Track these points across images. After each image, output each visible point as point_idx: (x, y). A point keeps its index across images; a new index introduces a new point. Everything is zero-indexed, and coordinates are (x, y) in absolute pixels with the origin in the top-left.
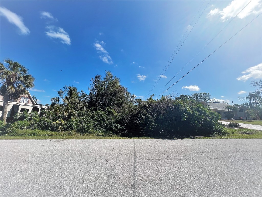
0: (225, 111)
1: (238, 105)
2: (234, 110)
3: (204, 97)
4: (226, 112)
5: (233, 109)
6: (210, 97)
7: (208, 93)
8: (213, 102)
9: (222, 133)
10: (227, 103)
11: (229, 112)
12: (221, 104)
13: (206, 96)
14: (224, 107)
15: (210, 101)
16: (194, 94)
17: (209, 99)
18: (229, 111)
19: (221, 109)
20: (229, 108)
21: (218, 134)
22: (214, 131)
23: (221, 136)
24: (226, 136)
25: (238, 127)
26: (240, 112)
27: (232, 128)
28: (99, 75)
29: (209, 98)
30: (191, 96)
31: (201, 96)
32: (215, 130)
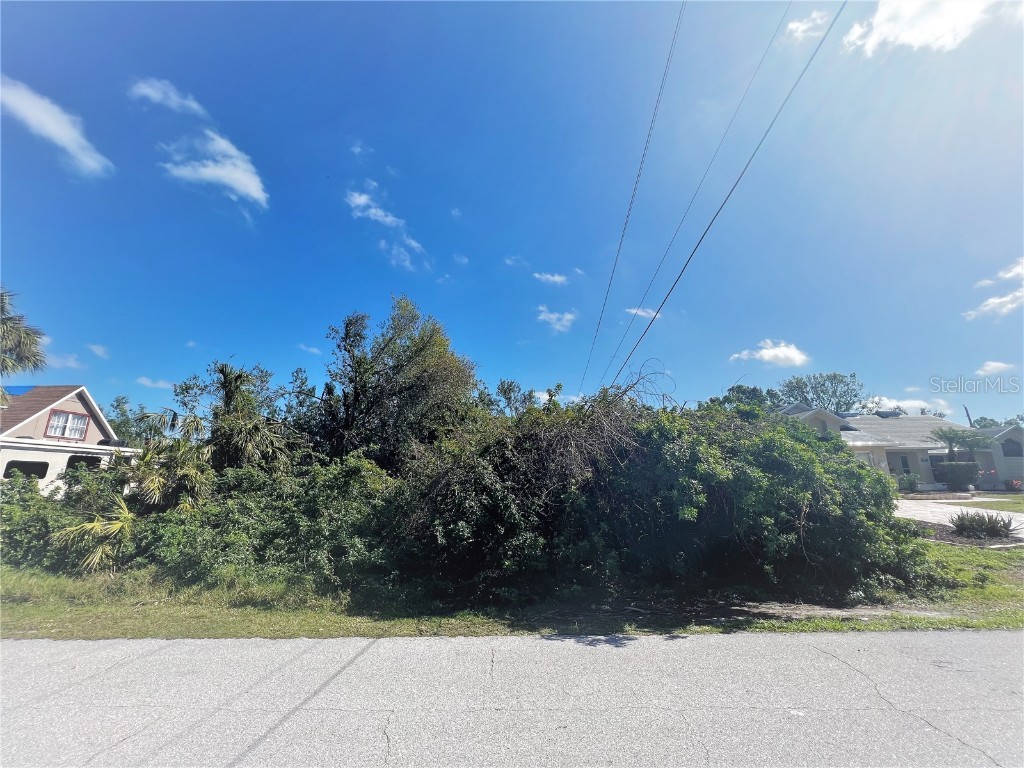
0: (935, 452)
1: (994, 423)
2: (978, 445)
3: (834, 392)
4: (939, 458)
5: (971, 445)
6: (862, 393)
7: (853, 376)
8: (878, 413)
9: (915, 578)
10: (941, 415)
11: (951, 456)
12: (911, 419)
13: (841, 388)
14: (929, 434)
15: (863, 408)
16: (791, 382)
17: (855, 399)
18: (951, 451)
19: (911, 444)
20: (950, 437)
21: (898, 589)
22: (869, 569)
23: (912, 597)
24: (942, 598)
25: (1007, 536)
26: (1005, 455)
27: (972, 543)
28: (361, 312)
29: (855, 396)
30: (777, 389)
31: (819, 387)
32: (875, 565)
